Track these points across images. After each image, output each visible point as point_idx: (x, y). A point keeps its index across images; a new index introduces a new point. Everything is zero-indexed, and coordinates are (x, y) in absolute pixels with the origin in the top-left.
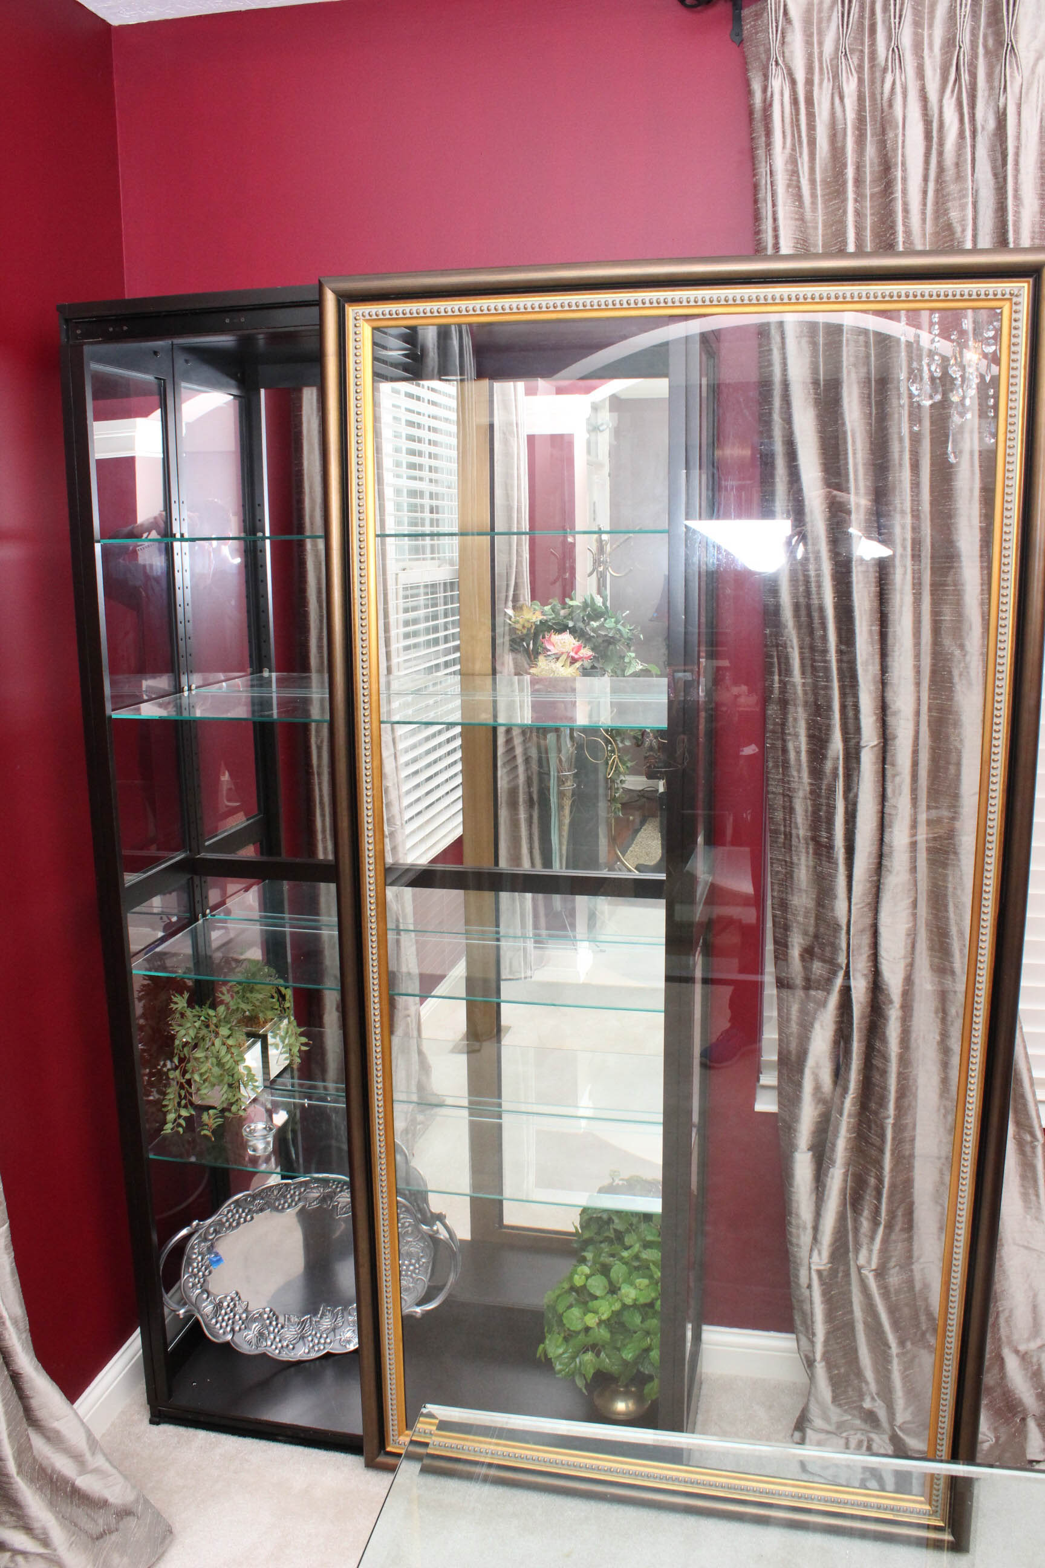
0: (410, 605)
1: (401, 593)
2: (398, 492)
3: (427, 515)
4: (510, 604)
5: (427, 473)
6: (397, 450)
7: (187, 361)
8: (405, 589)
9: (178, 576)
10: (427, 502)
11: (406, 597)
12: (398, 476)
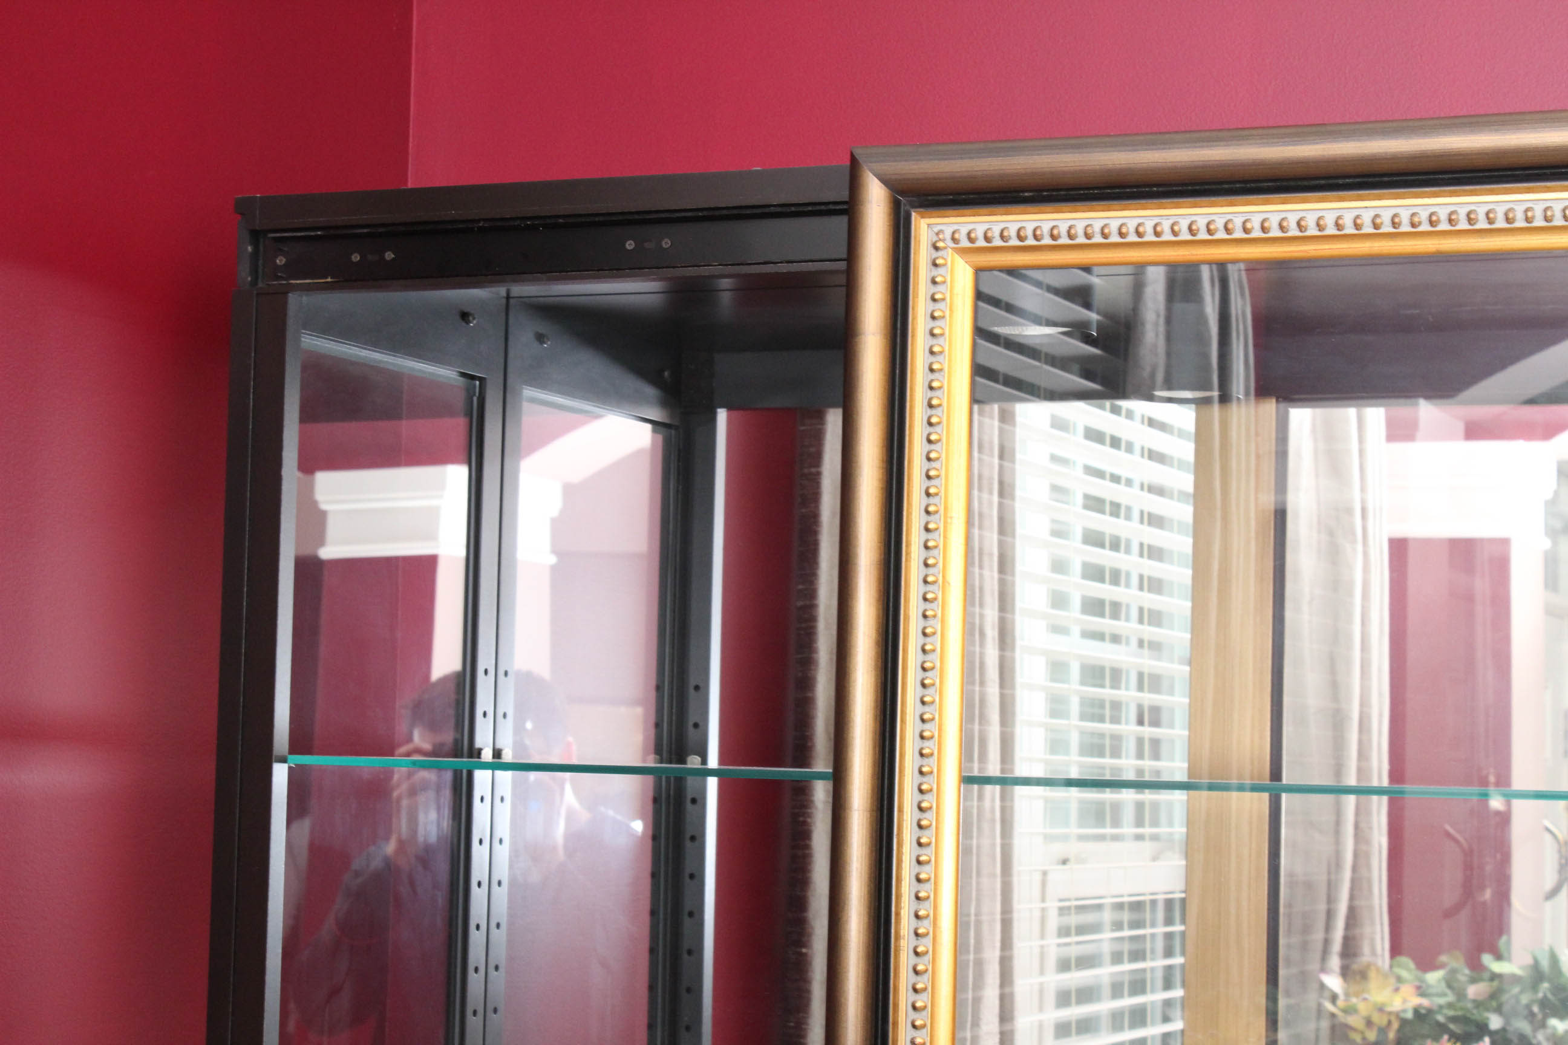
0: (1074, 951)
1: (1053, 921)
2: (1057, 669)
3: (1129, 728)
4: (1335, 962)
5: (1134, 625)
6: (1059, 566)
7: (540, 338)
8: (1063, 911)
9: (479, 854)
10: (1129, 695)
11: (1064, 931)
12: (1058, 629)
